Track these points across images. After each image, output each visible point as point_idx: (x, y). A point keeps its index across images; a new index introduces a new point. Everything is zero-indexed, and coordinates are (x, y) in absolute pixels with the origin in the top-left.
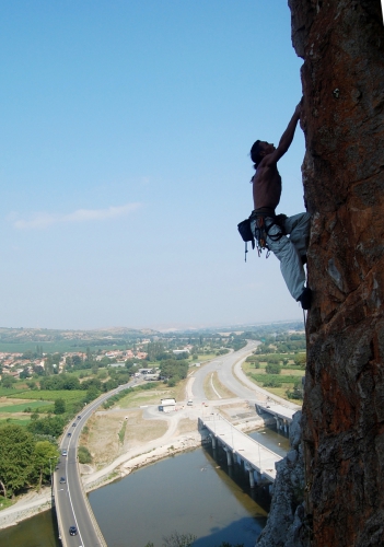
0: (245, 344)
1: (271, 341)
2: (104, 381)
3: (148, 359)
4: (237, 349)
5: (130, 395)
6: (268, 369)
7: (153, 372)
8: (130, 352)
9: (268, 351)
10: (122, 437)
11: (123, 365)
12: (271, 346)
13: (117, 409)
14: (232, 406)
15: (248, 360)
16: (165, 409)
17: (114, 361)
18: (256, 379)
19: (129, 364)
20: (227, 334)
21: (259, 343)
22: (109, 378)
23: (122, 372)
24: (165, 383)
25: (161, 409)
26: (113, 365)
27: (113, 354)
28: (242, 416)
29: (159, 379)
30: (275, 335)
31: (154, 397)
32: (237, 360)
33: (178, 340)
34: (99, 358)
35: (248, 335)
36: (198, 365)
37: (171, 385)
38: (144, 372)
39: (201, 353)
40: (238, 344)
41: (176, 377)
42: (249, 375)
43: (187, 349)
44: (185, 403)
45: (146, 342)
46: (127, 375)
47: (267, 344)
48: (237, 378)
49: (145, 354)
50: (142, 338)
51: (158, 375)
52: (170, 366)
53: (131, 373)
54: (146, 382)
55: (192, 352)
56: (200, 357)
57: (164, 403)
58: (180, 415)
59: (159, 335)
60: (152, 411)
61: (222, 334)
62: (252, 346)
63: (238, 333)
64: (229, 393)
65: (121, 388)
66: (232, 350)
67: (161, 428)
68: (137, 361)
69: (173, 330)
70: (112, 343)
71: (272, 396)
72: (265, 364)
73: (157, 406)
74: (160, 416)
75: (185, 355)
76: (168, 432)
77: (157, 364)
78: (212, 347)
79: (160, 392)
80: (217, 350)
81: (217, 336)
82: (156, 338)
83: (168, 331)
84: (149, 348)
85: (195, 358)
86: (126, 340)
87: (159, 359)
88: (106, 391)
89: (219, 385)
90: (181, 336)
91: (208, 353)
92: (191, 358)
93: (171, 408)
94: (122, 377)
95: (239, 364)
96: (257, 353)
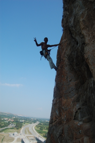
0: (36, 122)
1: (42, 122)
2: (2, 125)
3: (14, 121)
4: (34, 123)
5: (7, 130)
6: (40, 129)
7: (14, 125)
8: (10, 119)
9: (41, 125)
10: (2, 140)
11: (8, 122)
12: (42, 123)
13: (3, 133)
14: (30, 136)
15: (36, 126)
16: (15, 135)
17: (6, 121)
18: (37, 131)
19: (9, 122)
20: (33, 119)
21: (39, 122)
22: (3, 125)
23: (7, 124)
24: (16, 128)
25: (14, 134)
26: (5, 122)
27: (6, 119)
28: (32, 140)
29: (15, 127)
30: (43, 121)
31: (13, 131)
32: (34, 125)
33: (22, 118)
34: (3, 119)
35: (37, 120)
36: (25, 125)
37: (18, 129)
38: (12, 125)
39: (26, 122)
40: (35, 122)
41: (19, 127)
42: (36, 129)
43: (23, 121)
44: (20, 134)
45: (14, 117)
46: (8, 125)
47: (41, 123)
48: (33, 130)
49: (13, 120)
50: (13, 116)
51: (15, 126)
52: (18, 124)
53: (9, 124)
54: (12, 127)
55: (24, 122)
56: (26, 123)
57: (15, 133)
58: (18, 137)
59: (18, 116)
60: (11, 134)
61: (32, 119)
62: (38, 123)
63: (35, 119)
64: (30, 133)
65: (6, 127)
66: (33, 123)
67: (12, 139)
68: (11, 122)
69: (21, 116)
70: (7, 116)
71: (40, 135)
72: (40, 128)
73: (13, 134)
74: (13, 136)
75: (22, 122)
76: (14, 141)
77: (15, 123)
78: (29, 121)
79: (14, 130)
80: (30, 122)
81: (31, 119)
82: (17, 117)
83: (20, 116)
84: (14, 119)
85: (24, 123)
86: (10, 116)
87: (16, 122)
88: (2, 128)
89: (28, 131)
90: (22, 117)
91: (28, 123)
92: (23, 123)
93: (16, 135)
94: (7, 125)
95: (34, 126)
96: (38, 125)
